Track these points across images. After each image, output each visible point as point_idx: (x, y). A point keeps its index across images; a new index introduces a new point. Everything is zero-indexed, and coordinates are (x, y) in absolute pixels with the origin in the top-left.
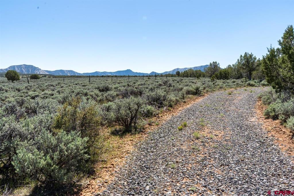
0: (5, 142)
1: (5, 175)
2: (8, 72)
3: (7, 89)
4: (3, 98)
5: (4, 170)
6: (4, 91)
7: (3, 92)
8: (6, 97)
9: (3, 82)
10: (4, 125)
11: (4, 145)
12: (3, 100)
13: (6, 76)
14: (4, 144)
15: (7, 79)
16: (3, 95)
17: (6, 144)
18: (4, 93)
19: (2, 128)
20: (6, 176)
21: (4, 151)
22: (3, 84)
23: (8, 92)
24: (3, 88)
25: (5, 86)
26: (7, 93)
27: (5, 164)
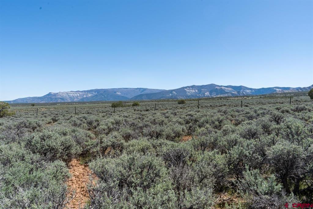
0: (310, 163)
1: (309, 197)
2: (311, 90)
3: (310, 108)
4: (306, 118)
5: (308, 192)
6: (307, 111)
7: (305, 111)
8: (309, 118)
9: (305, 101)
10: (310, 146)
11: (310, 167)
12: (306, 120)
13: (308, 94)
14: (309, 165)
15: (310, 97)
16: (306, 115)
17: (311, 166)
18: (307, 112)
19: (308, 148)
20: (309, 199)
21: (309, 172)
22: (306, 103)
23: (312, 111)
24: (306, 107)
25: (307, 105)
26: (310, 113)
27: (309, 187)
